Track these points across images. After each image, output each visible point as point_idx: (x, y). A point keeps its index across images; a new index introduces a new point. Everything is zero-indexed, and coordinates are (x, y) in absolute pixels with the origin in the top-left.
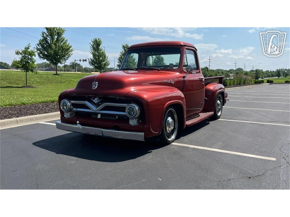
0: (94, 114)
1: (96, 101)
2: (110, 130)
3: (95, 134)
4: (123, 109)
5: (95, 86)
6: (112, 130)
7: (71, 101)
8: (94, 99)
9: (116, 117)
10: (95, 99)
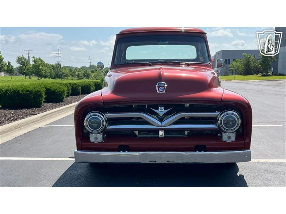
0: (146, 132)
1: (161, 111)
2: (196, 152)
3: (168, 162)
4: (213, 120)
5: (163, 88)
6: (200, 151)
7: (106, 115)
8: (158, 109)
9: (185, 132)
10: (160, 109)
